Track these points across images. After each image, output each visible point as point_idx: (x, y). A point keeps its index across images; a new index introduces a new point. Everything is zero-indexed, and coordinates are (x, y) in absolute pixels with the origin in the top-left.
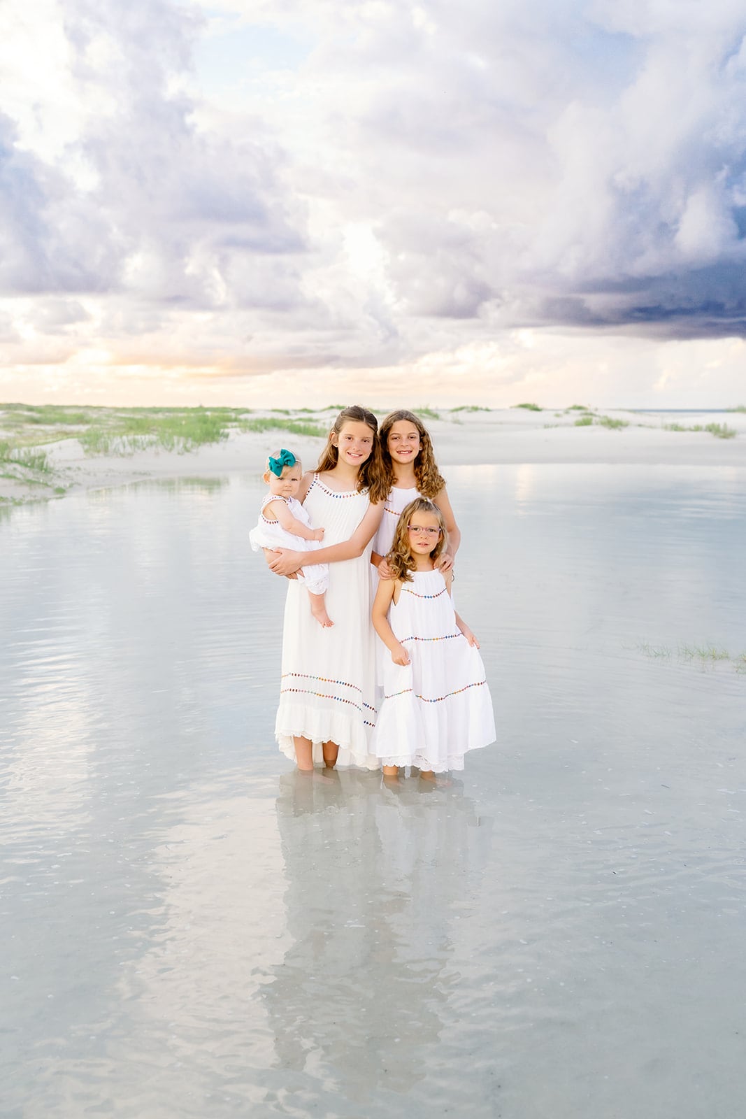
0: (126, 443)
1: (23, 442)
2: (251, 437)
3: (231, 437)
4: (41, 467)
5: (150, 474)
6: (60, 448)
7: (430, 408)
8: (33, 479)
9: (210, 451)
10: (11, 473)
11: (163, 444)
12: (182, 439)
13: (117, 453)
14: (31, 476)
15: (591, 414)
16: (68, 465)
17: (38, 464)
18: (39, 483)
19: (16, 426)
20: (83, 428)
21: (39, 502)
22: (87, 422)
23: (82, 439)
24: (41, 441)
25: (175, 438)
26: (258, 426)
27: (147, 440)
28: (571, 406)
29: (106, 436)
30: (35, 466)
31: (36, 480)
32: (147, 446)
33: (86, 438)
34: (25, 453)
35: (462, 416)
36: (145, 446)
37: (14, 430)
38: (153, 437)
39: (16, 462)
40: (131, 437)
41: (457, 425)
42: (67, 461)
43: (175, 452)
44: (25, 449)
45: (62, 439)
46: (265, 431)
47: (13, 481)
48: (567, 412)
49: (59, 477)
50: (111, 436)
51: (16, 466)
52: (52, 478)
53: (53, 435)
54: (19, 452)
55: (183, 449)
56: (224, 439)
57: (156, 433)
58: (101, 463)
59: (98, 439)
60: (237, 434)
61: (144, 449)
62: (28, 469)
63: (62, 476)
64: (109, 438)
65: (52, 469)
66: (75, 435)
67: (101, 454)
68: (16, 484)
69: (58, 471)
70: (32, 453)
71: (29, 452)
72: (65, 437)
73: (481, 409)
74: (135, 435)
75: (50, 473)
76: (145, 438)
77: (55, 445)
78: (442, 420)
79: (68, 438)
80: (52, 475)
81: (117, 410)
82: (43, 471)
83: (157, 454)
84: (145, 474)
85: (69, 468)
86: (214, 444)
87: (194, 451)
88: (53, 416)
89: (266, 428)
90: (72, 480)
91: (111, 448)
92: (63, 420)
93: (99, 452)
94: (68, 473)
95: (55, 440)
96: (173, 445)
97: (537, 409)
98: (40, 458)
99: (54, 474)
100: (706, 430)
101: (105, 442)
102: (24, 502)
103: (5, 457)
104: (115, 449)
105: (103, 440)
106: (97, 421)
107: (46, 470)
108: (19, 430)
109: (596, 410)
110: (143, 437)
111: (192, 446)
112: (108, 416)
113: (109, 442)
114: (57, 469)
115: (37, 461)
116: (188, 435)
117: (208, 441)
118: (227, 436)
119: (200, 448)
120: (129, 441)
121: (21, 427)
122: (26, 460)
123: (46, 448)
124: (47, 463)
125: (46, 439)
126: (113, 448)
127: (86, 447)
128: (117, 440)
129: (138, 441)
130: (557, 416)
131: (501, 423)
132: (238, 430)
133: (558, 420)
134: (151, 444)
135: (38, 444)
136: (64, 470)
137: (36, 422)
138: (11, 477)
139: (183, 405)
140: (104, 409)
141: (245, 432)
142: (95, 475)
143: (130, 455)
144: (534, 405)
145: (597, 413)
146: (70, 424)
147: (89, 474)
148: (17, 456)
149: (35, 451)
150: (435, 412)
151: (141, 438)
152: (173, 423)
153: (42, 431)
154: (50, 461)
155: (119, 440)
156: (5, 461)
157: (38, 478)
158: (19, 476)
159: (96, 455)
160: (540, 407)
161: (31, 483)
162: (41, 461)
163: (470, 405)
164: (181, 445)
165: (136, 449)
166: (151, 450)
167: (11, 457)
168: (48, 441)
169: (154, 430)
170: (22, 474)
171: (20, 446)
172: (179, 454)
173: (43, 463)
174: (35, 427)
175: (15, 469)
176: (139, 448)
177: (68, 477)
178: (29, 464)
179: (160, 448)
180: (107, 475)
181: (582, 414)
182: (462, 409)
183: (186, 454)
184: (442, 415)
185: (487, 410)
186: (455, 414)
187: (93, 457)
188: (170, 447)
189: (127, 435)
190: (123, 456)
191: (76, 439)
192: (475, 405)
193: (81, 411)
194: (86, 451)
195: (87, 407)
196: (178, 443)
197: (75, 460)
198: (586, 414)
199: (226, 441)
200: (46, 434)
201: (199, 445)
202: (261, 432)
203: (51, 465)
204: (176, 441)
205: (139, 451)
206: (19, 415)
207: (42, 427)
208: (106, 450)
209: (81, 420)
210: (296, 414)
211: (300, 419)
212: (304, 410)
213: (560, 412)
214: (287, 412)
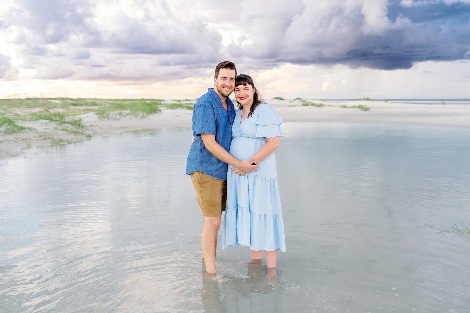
0: (117, 114)
1: (70, 114)
2: (170, 112)
3: (163, 111)
4: (79, 125)
5: (129, 128)
6: (87, 116)
8: (76, 131)
9: (154, 118)
10: (66, 128)
11: (133, 114)
12: (141, 112)
13: (113, 118)
14: (75, 129)
15: (304, 101)
16: (92, 124)
17: (78, 124)
18: (79, 133)
19: (66, 107)
20: (96, 108)
21: (79, 141)
22: (97, 105)
23: (97, 112)
24: (78, 113)
25: (139, 112)
26: (173, 106)
27: (126, 113)
29: (108, 111)
30: (77, 124)
31: (78, 131)
32: (126, 115)
33: (99, 112)
34: (72, 119)
36: (125, 115)
37: (65, 108)
38: (128, 111)
39: (68, 123)
40: (119, 111)
42: (90, 122)
43: (138, 118)
44: (71, 117)
45: (87, 112)
46: (176, 109)
47: (67, 132)
48: (294, 100)
49: (88, 130)
50: (110, 111)
51: (68, 125)
52: (85, 130)
53: (83, 110)
54: (69, 118)
55: (142, 117)
56: (159, 112)
57: (129, 110)
58: (106, 123)
59: (104, 112)
60: (164, 110)
61: (125, 117)
62: (73, 126)
63: (89, 129)
64: (109, 112)
65: (85, 126)
66: (93, 111)
67: (106, 119)
68: (68, 133)
69: (87, 127)
70: (75, 119)
71: (74, 118)
72: (88, 112)
74: (120, 110)
75: (84, 128)
76: (125, 112)
77: (85, 115)
79: (90, 112)
80: (85, 129)
81: (109, 100)
82: (81, 127)
83: (131, 119)
84: (126, 128)
85: (92, 126)
86: (155, 114)
87: (147, 117)
88: (81, 103)
89: (176, 107)
90: (94, 131)
91: (110, 116)
92: (87, 104)
93: (105, 118)
94: (92, 128)
95: (84, 113)
96: (138, 115)
97: (282, 99)
98: (78, 121)
99: (86, 128)
100: (357, 108)
101: (107, 114)
102: (72, 142)
103: (63, 121)
104: (112, 117)
105: (106, 113)
106: (101, 105)
107: (82, 127)
108: (68, 108)
109: (306, 99)
110: (124, 111)
111: (146, 115)
112: (105, 102)
113: (109, 114)
114: (86, 126)
115: (77, 122)
116: (144, 111)
117: (153, 113)
118: (160, 111)
119: (150, 116)
120: (118, 113)
121: (68, 107)
122: (72, 122)
123: (82, 116)
124: (82, 123)
125: (80, 112)
126: (111, 116)
127: (99, 116)
128: (113, 113)
129: (122, 113)
130: (291, 102)
132: (165, 108)
133: (291, 104)
134: (128, 114)
135: (77, 115)
136: (90, 127)
137: (75, 105)
138: (66, 130)
139: (135, 98)
140: (103, 100)
141: (167, 109)
142: (104, 128)
143: (119, 119)
144: (281, 98)
145: (306, 101)
146: (89, 106)
147: (101, 128)
148: (68, 120)
149: (77, 118)
151: (123, 112)
152: (134, 105)
153: (78, 109)
154: (83, 122)
155: (114, 113)
156: (63, 123)
157: (78, 130)
158: (69, 129)
159: (104, 119)
160: (283, 98)
161: (75, 133)
162: (79, 122)
164: (141, 115)
165: (122, 117)
166: (128, 117)
167: (66, 121)
168: (81, 113)
169: (127, 108)
170: (70, 128)
171: (69, 116)
172: (140, 119)
173: (80, 123)
174: (75, 107)
175: (67, 126)
176: (123, 116)
177: (92, 129)
178: (74, 124)
179: (132, 116)
180: (109, 129)
181: (301, 101)
183: (144, 119)
187: (102, 120)
188: (136, 115)
189: (117, 111)
190: (115, 120)
191: (94, 113)
193: (93, 101)
194: (99, 118)
195: (95, 99)
196: (140, 114)
197: (94, 122)
198: (302, 101)
199: (160, 113)
200: (80, 110)
201: (149, 115)
202: (174, 109)
203: (84, 124)
204: (139, 113)
205: (123, 118)
206: (67, 102)
207: (78, 107)
208: (108, 117)
209: (94, 104)
210: (183, 102)
211: (186, 104)
212: (187, 100)
213: (292, 101)
214: (179, 101)
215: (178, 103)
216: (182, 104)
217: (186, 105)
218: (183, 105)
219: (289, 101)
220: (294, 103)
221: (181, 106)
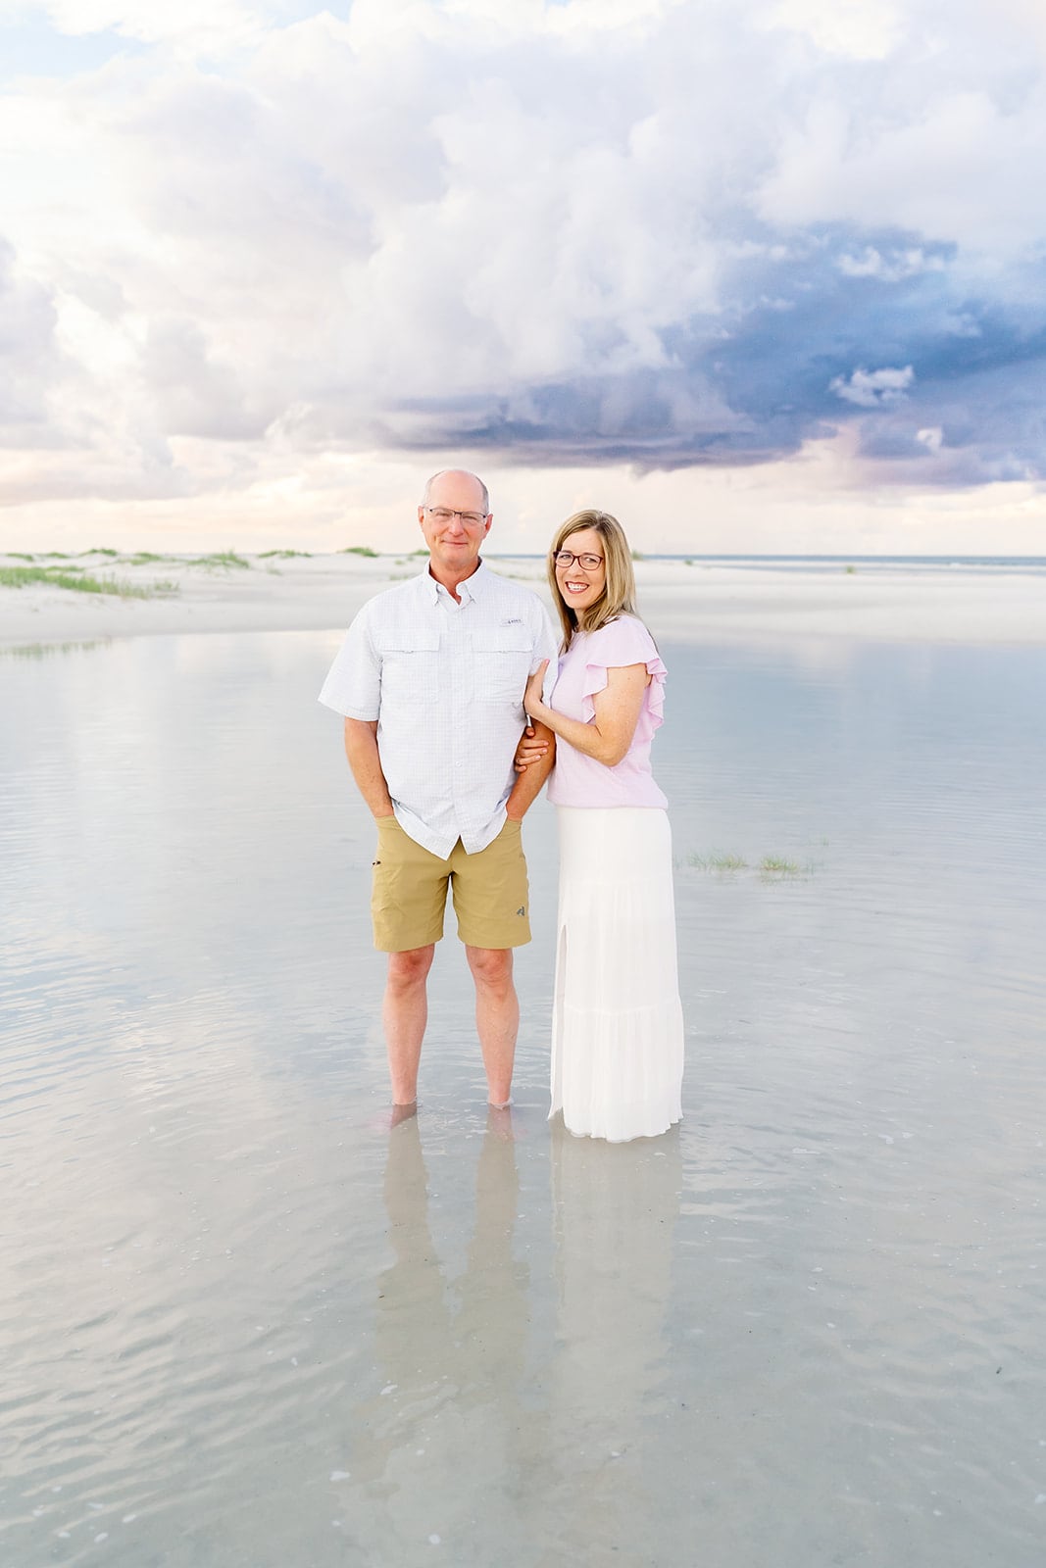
7: (237, 551)
26: (15, 579)
28: (415, 549)
35: (278, 563)
41: (275, 577)
46: (25, 587)
48: (411, 557)
73: (299, 554)
78: (253, 569)
89: (26, 582)
97: (372, 555)
130: (399, 563)
131: (326, 573)
133: (400, 570)
144: (369, 549)
150: (243, 559)
160: (375, 552)
163: (284, 548)
182: (273, 554)
184: (253, 562)
185: (307, 555)
186: (269, 560)
192: (291, 549)
202: (19, 587)
210: (43, 561)
211: (55, 568)
212: (54, 555)
213: (402, 559)
214: (30, 558)
215: (28, 565)
216: (38, 569)
217: (58, 573)
218: (47, 574)
219: (394, 559)
220: (409, 567)
221: (38, 577)
